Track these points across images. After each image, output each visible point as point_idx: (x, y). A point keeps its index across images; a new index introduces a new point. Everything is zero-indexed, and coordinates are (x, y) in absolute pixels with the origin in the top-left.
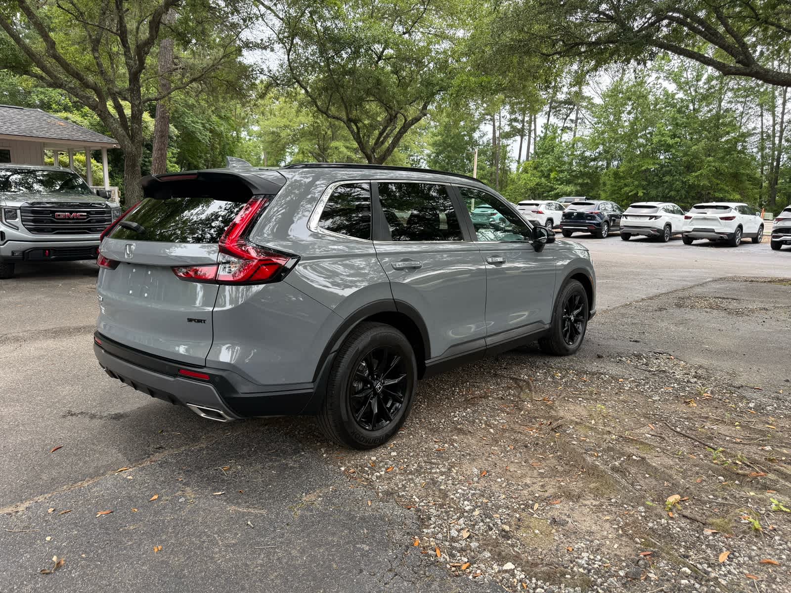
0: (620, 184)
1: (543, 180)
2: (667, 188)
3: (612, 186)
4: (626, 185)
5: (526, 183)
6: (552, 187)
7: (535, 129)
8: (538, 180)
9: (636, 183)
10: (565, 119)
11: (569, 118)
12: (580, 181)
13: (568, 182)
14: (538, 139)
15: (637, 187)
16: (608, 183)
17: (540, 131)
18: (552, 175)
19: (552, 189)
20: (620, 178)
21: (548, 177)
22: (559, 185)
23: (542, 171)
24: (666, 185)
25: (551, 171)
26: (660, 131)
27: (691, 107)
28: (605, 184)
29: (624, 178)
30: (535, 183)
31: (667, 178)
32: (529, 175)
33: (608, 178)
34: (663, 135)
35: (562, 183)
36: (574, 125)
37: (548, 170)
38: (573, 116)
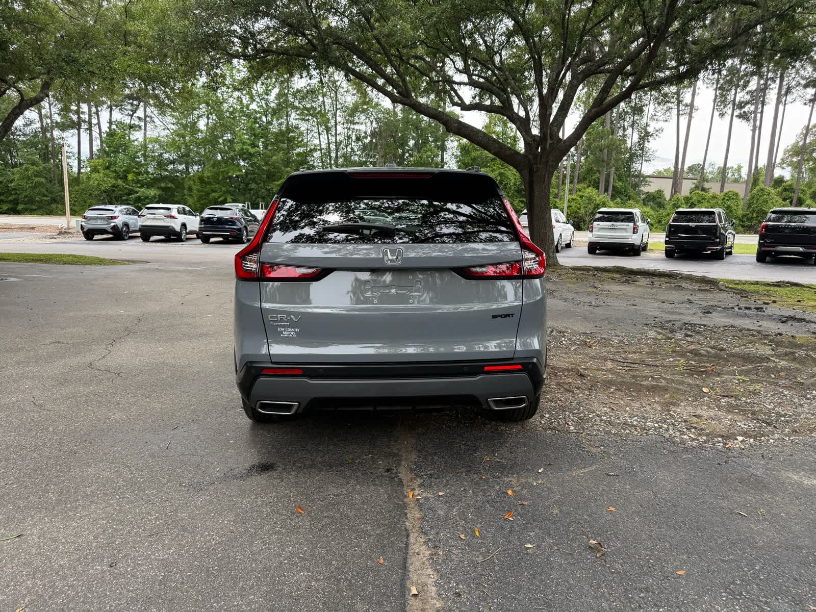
0: (206, 190)
1: (120, 182)
2: (254, 195)
3: (198, 191)
4: (213, 191)
5: (98, 184)
6: (132, 190)
7: (99, 124)
8: (113, 181)
9: (224, 189)
10: (132, 116)
11: (135, 115)
12: (163, 185)
13: (149, 185)
14: (105, 135)
15: (225, 193)
16: (195, 188)
17: (105, 127)
18: (130, 177)
19: (131, 192)
20: (205, 183)
21: (125, 178)
22: (139, 187)
23: (115, 171)
24: (252, 192)
25: (127, 171)
26: (241, 140)
27: (264, 119)
28: (190, 189)
29: (210, 183)
30: (110, 185)
31: (253, 186)
32: (101, 175)
33: (192, 182)
34: (244, 143)
35: (142, 187)
36: (142, 124)
37: (124, 171)
38: (140, 113)
